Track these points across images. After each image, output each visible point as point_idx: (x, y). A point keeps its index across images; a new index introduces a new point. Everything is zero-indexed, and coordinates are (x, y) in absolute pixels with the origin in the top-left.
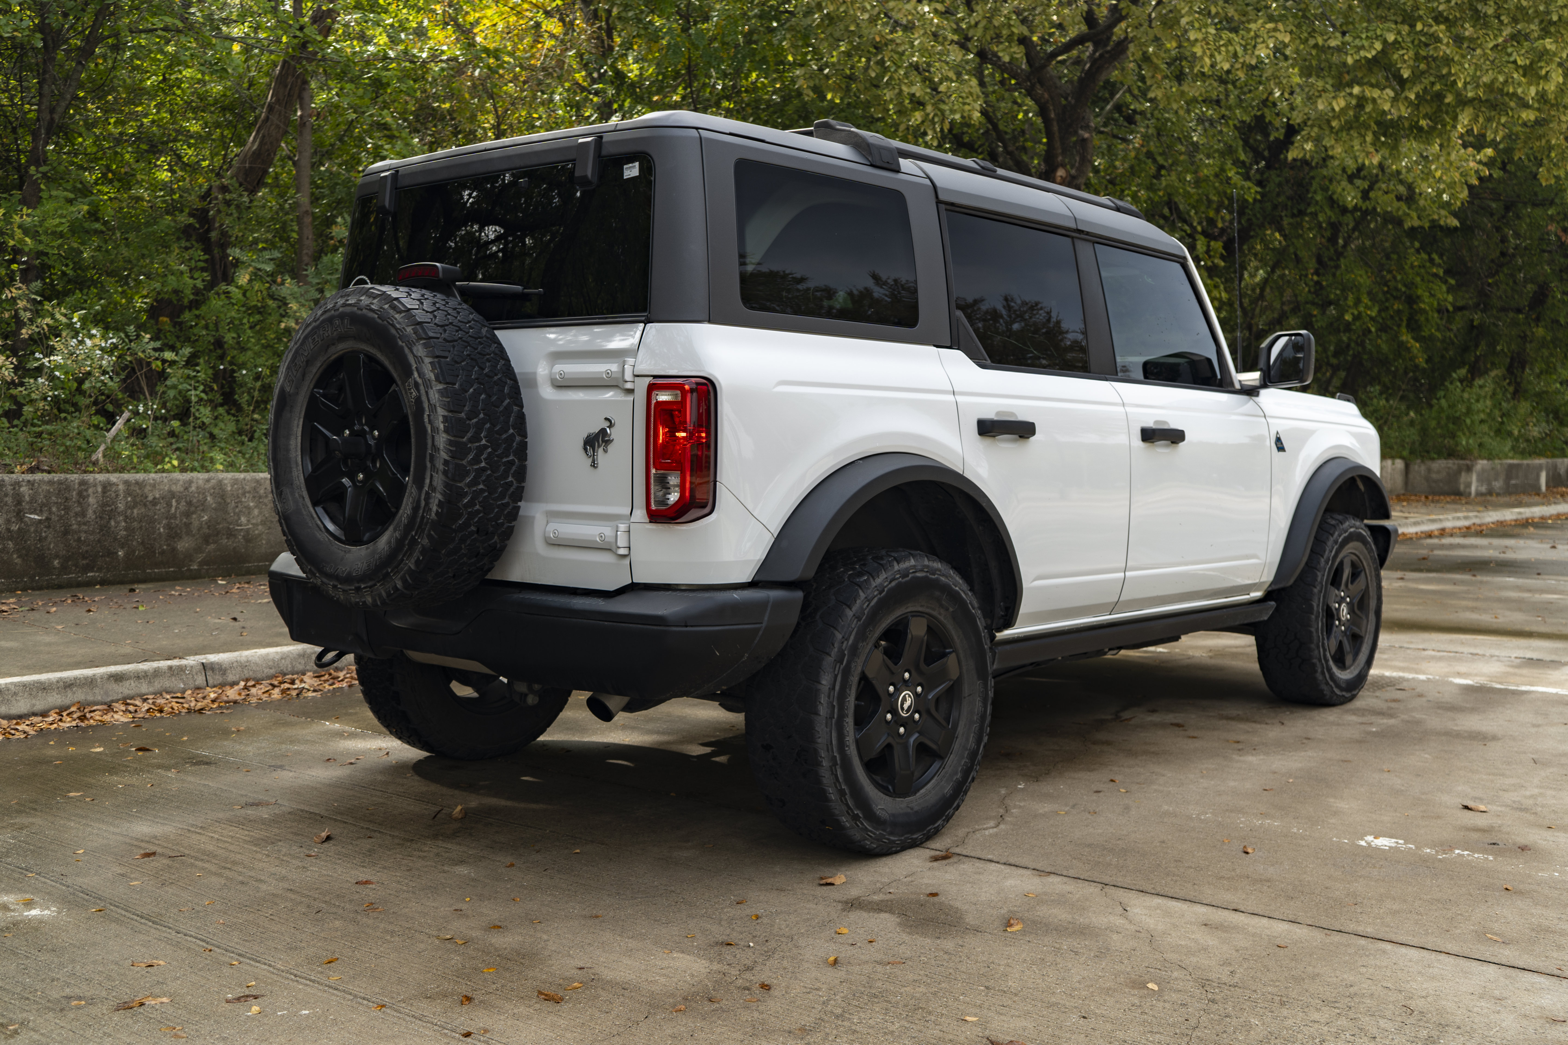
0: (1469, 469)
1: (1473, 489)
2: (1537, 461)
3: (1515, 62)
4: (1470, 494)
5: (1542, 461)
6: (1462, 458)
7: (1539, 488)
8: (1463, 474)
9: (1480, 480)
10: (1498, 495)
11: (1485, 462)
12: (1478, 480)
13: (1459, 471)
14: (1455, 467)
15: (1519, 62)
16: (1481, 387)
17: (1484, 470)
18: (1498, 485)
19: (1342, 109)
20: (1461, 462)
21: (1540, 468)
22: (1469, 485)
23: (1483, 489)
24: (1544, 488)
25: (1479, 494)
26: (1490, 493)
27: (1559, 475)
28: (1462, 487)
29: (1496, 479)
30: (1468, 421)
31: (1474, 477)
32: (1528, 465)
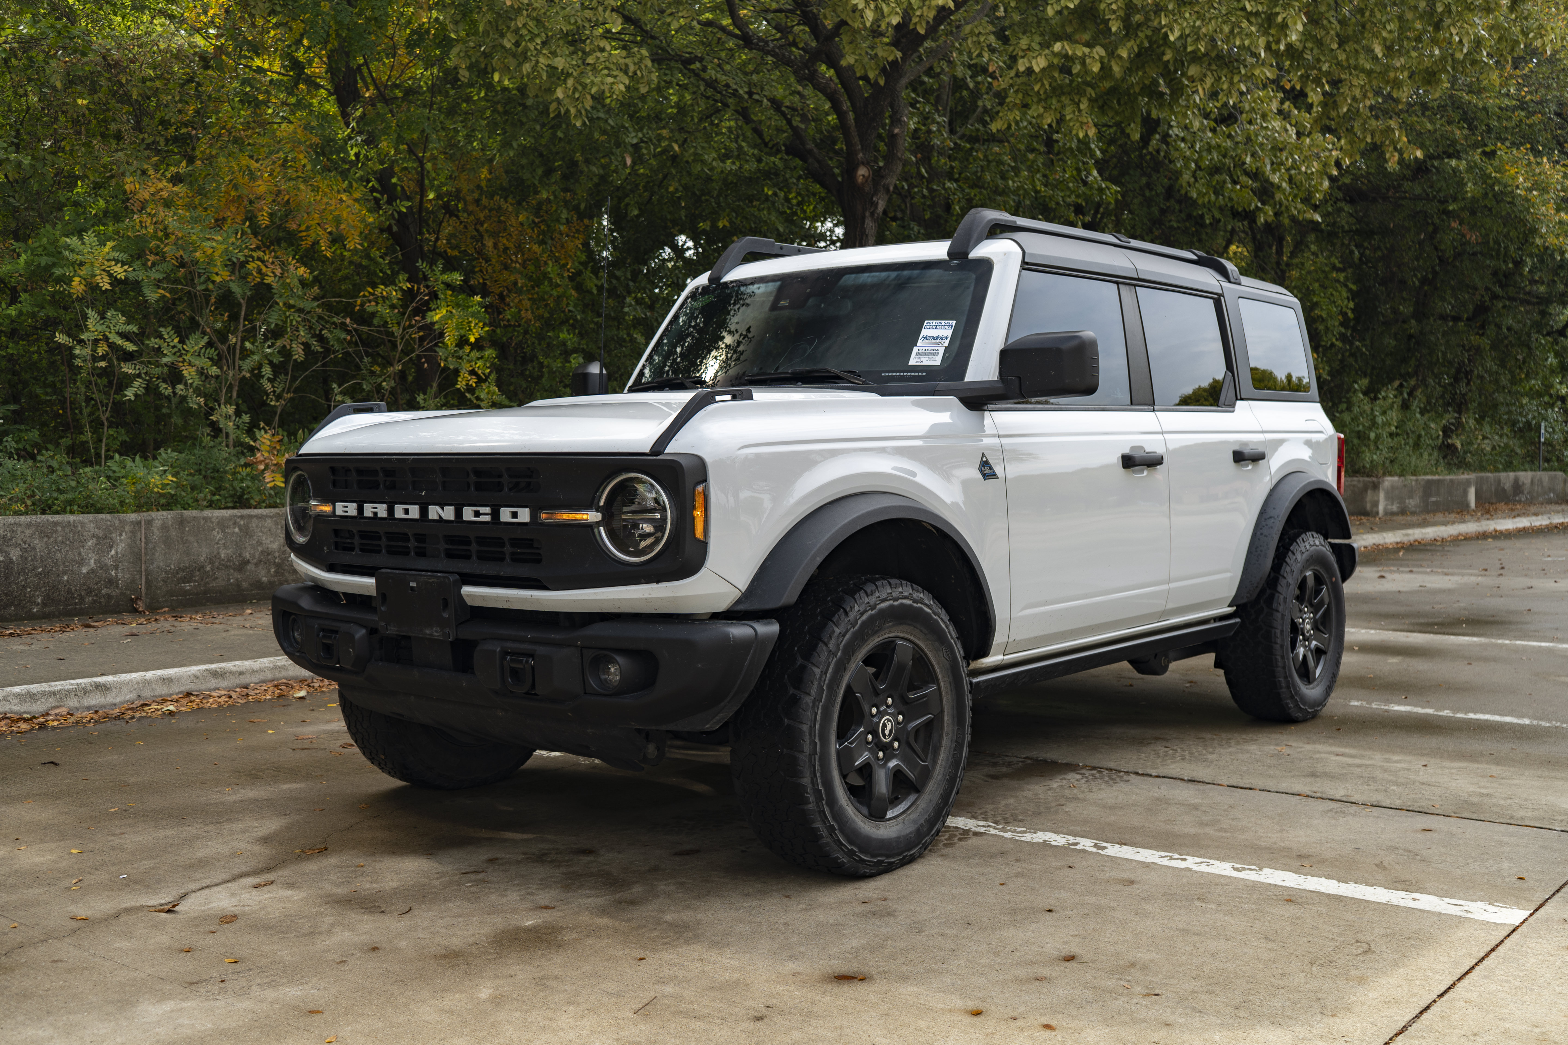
0: (1376, 487)
1: (1381, 508)
2: (1464, 476)
3: (1244, 9)
4: (1377, 513)
5: (1472, 476)
6: (1368, 476)
7: (1468, 505)
8: (1369, 492)
9: (1390, 498)
10: (1413, 513)
11: (1396, 478)
12: (1387, 498)
13: (1365, 490)
14: (1360, 485)
15: (1249, 8)
16: (1384, 398)
17: (1393, 488)
18: (1413, 503)
19: (1043, 70)
20: (1366, 479)
21: (1468, 483)
22: (1376, 504)
23: (1395, 508)
24: (1473, 505)
25: (1387, 513)
26: (1403, 512)
27: (1504, 490)
28: (1368, 507)
29: (1410, 497)
30: (1372, 435)
31: (1382, 495)
32: (1451, 480)
